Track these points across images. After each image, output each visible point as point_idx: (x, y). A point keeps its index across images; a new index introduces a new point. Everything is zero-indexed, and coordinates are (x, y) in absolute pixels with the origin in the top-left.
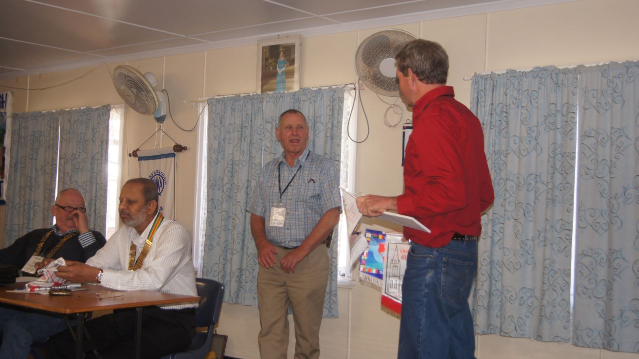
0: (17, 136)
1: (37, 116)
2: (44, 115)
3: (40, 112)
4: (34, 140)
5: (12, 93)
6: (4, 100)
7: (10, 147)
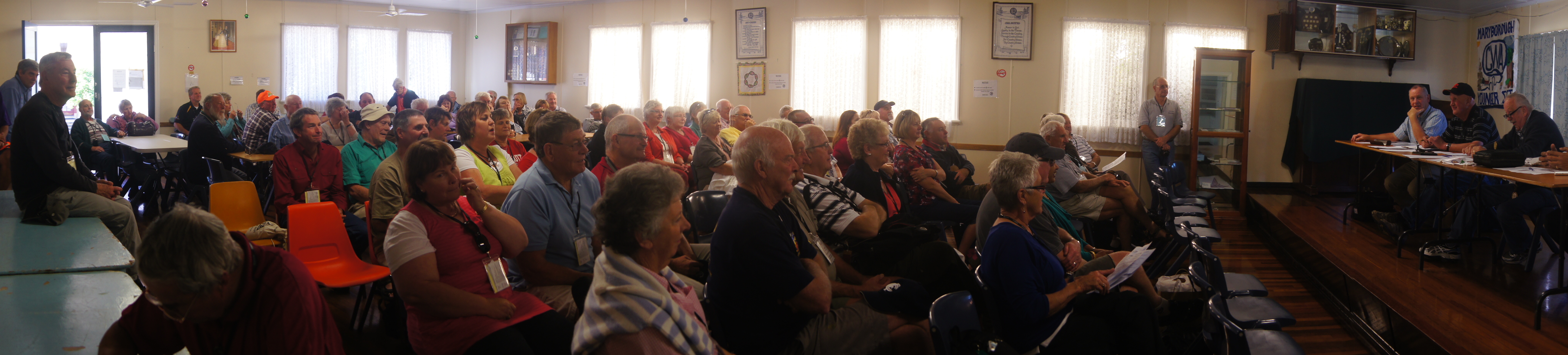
0: (1522, 54)
1: (1537, 37)
2: (1542, 36)
3: (1539, 34)
4: (1534, 56)
5: (1518, 20)
6: (1513, 26)
7: (1517, 63)
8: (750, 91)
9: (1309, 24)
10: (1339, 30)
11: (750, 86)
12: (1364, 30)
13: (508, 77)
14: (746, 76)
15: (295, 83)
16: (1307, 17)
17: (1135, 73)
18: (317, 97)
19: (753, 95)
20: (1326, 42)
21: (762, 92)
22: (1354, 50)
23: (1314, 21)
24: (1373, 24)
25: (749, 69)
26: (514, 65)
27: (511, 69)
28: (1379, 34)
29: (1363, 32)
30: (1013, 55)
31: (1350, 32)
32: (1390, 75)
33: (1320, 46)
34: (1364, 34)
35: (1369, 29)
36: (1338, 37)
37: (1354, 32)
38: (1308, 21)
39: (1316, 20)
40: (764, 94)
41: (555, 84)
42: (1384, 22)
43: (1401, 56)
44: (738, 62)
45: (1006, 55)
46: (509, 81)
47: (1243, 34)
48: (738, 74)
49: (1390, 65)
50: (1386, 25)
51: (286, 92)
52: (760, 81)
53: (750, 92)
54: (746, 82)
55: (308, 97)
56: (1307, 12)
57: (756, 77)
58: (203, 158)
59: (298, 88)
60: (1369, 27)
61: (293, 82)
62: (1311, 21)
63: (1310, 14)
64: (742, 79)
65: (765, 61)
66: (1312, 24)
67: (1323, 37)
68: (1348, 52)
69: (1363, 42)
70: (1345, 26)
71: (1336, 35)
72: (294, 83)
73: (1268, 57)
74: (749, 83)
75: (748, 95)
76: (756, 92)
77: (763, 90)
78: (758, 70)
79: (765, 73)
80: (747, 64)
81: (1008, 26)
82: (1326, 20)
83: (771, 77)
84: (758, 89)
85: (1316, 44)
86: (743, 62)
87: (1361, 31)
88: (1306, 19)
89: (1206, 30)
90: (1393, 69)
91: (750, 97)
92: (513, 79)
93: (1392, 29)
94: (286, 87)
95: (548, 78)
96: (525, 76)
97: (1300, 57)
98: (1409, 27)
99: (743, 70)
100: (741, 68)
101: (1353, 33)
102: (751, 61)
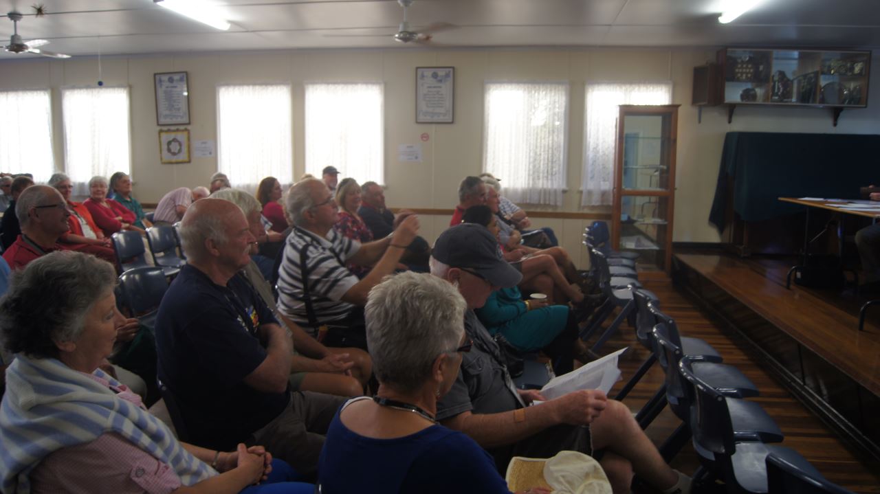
8: (174, 159)
9: (742, 73)
10: (776, 78)
11: (174, 154)
12: (805, 76)
14: (169, 143)
16: (739, 66)
17: (556, 134)
19: (177, 163)
20: (759, 92)
22: (794, 99)
23: (748, 71)
24: (817, 68)
25: (172, 136)
28: (823, 82)
29: (805, 79)
30: (436, 119)
31: (788, 80)
32: (835, 125)
33: (754, 97)
34: (806, 80)
35: (812, 75)
36: (774, 87)
37: (794, 79)
38: (740, 70)
39: (750, 68)
40: (189, 162)
42: (829, 67)
43: (849, 103)
44: (158, 128)
45: (428, 119)
47: (667, 89)
48: (160, 142)
49: (836, 113)
50: (833, 69)
52: (185, 149)
54: (169, 150)
56: (739, 61)
57: (180, 145)
60: (812, 73)
62: (744, 70)
63: (743, 62)
64: (165, 147)
65: (189, 127)
66: (747, 73)
67: (757, 86)
68: (786, 102)
69: (804, 90)
70: (782, 74)
71: (772, 84)
73: (695, 111)
74: (173, 151)
75: (172, 163)
76: (180, 160)
77: (188, 158)
78: (181, 137)
79: (189, 140)
80: (169, 131)
81: (430, 89)
82: (761, 68)
83: (196, 144)
84: (183, 156)
85: (748, 95)
86: (165, 128)
87: (801, 78)
88: (739, 68)
89: (628, 86)
90: (839, 118)
91: (175, 166)
93: (840, 74)
97: (731, 110)
98: (861, 70)
100: (164, 135)
101: (792, 81)
102: (173, 128)
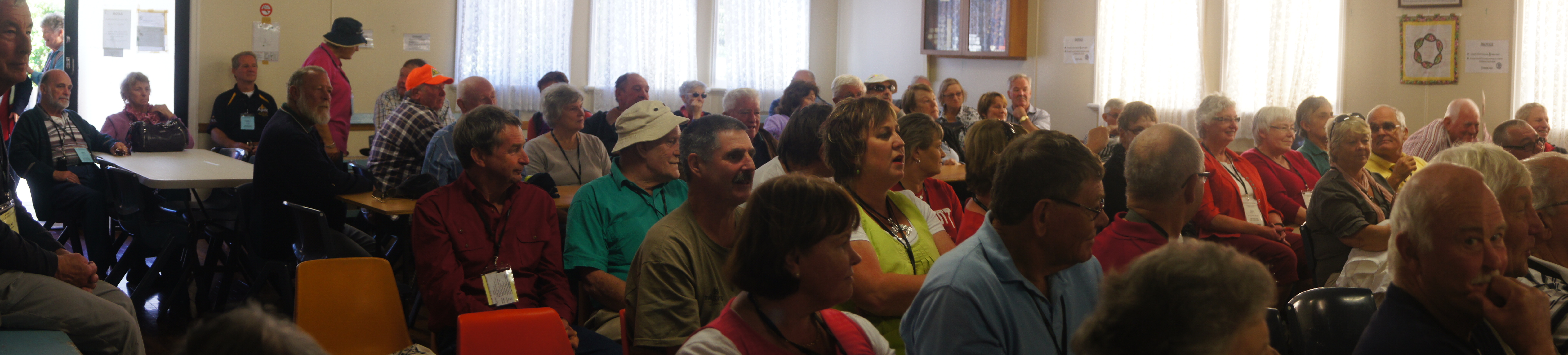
8: (1427, 75)
11: (1427, 65)
13: (928, 44)
14: (1419, 43)
15: (480, 48)
18: (527, 79)
19: (1431, 83)
21: (1450, 77)
25: (1425, 29)
26: (941, 19)
27: (935, 26)
40: (1455, 82)
41: (1023, 58)
44: (1401, 13)
46: (931, 52)
48: (1402, 40)
51: (460, 66)
52: (1448, 56)
53: (1425, 78)
54: (1417, 56)
55: (509, 78)
57: (1439, 46)
58: (285, 203)
59: (487, 60)
61: (477, 45)
64: (1410, 50)
65: (1459, 12)
72: (478, 48)
74: (1424, 59)
75: (1422, 83)
76: (1438, 77)
77: (1453, 74)
78: (1444, 31)
79: (1457, 38)
80: (1421, 18)
83: (1469, 45)
84: (1444, 71)
86: (1413, 13)
91: (1427, 87)
92: (939, 47)
94: (461, 57)
95: (1009, 45)
96: (964, 42)
99: (1413, 31)
100: (1409, 27)
102: (1427, 13)
